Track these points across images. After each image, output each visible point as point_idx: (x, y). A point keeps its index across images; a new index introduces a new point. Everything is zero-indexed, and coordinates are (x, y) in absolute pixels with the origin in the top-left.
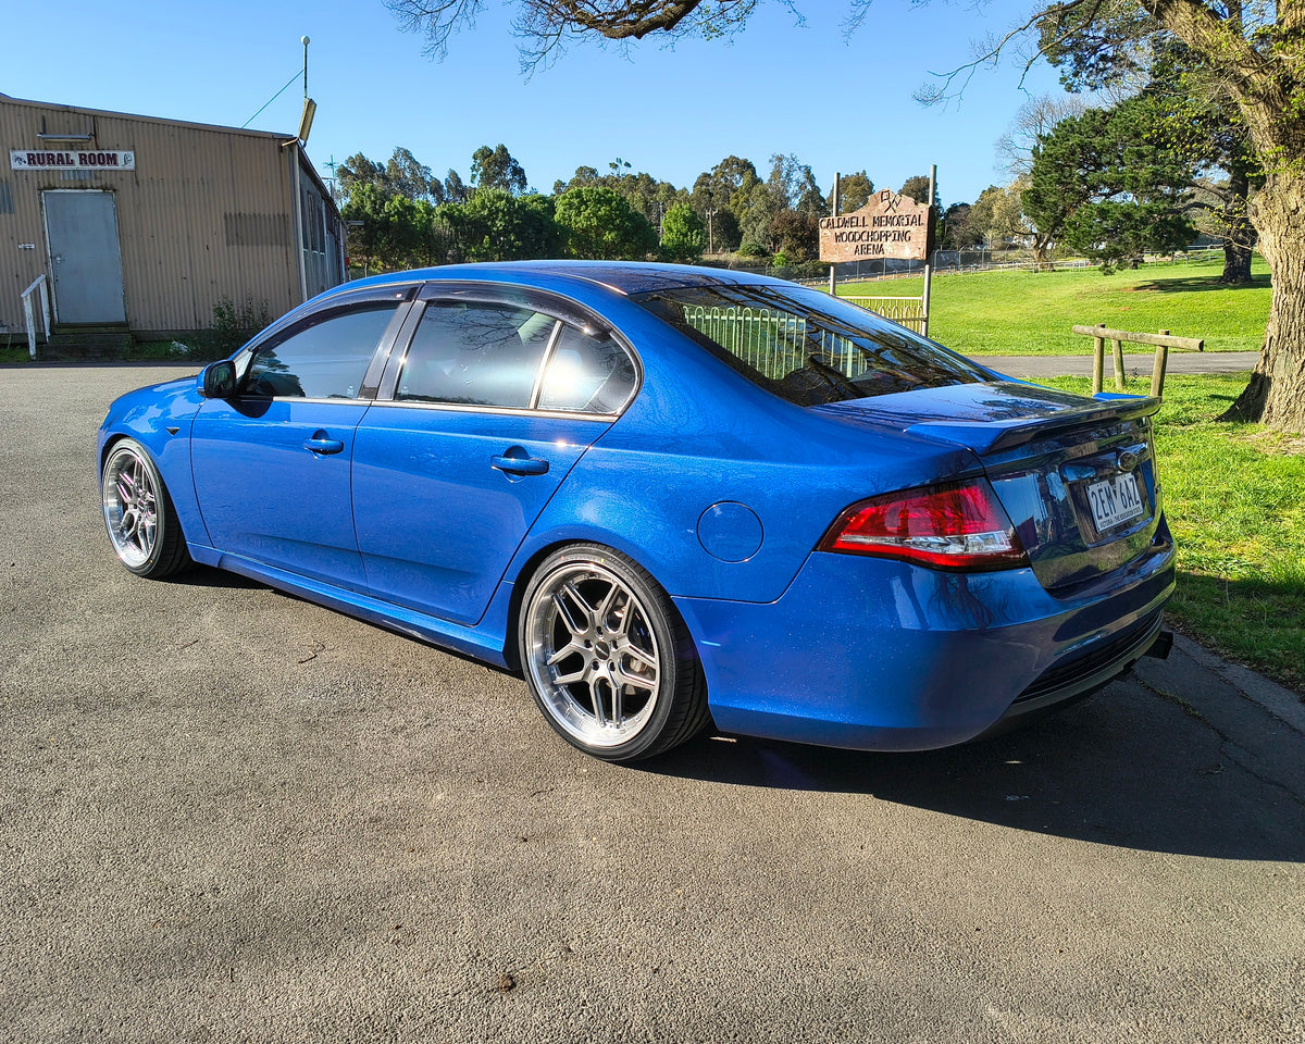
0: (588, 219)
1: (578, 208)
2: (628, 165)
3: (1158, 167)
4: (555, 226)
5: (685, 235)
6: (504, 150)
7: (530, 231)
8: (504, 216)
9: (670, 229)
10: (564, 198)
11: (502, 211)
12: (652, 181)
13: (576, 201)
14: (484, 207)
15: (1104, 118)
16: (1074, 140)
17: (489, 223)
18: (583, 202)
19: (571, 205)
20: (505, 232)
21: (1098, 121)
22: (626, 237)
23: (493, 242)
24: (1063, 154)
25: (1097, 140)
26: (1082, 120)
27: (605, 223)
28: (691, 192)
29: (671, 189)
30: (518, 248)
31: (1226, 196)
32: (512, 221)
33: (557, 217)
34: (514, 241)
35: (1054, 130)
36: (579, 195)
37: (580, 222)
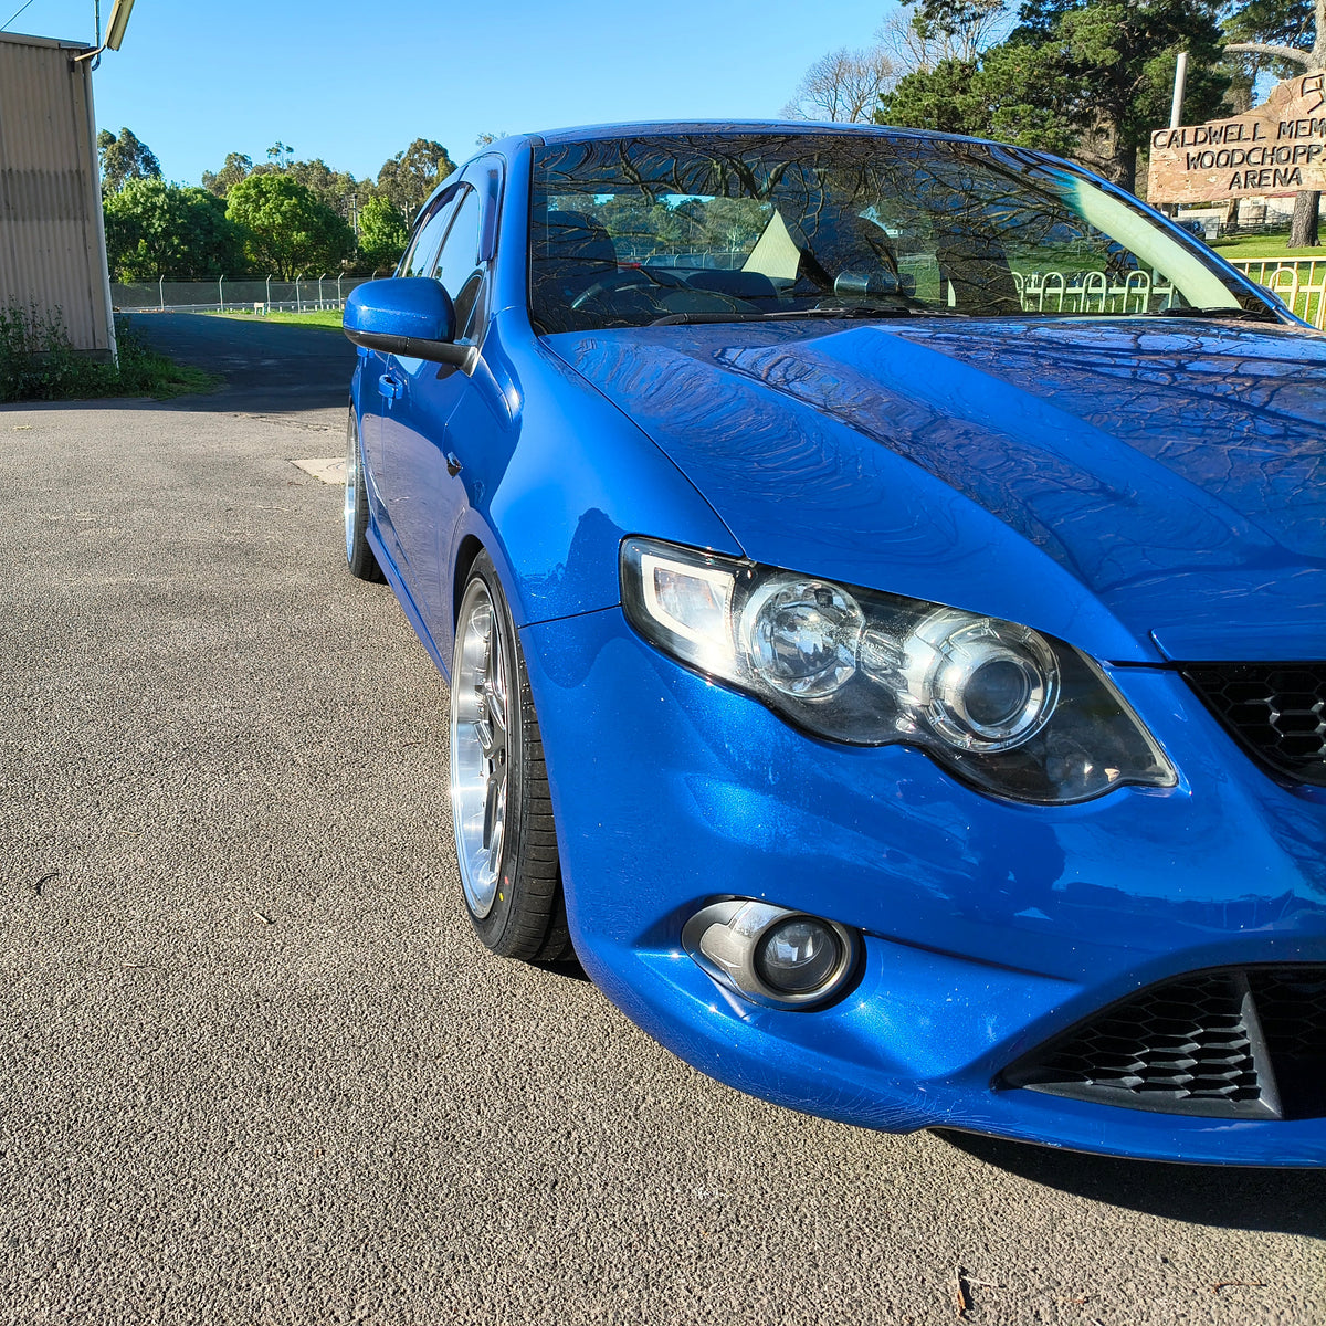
0: (269, 215)
1: (256, 202)
2: (290, 150)
3: (1039, 132)
4: (230, 225)
5: (390, 236)
6: (129, 134)
7: (198, 231)
8: (163, 215)
9: (369, 228)
10: (238, 189)
11: (161, 208)
12: (327, 170)
13: (252, 192)
14: (136, 202)
15: (963, 71)
16: (929, 100)
17: (144, 224)
18: (262, 194)
19: (247, 197)
20: (167, 234)
21: (959, 76)
22: (318, 238)
23: (150, 247)
24: (916, 117)
25: (958, 99)
26: (936, 74)
27: (291, 220)
28: (375, 181)
29: (350, 179)
30: (184, 254)
31: (1107, 166)
32: (174, 220)
33: (228, 214)
34: (178, 245)
35: (899, 88)
36: (257, 185)
37: (261, 219)
